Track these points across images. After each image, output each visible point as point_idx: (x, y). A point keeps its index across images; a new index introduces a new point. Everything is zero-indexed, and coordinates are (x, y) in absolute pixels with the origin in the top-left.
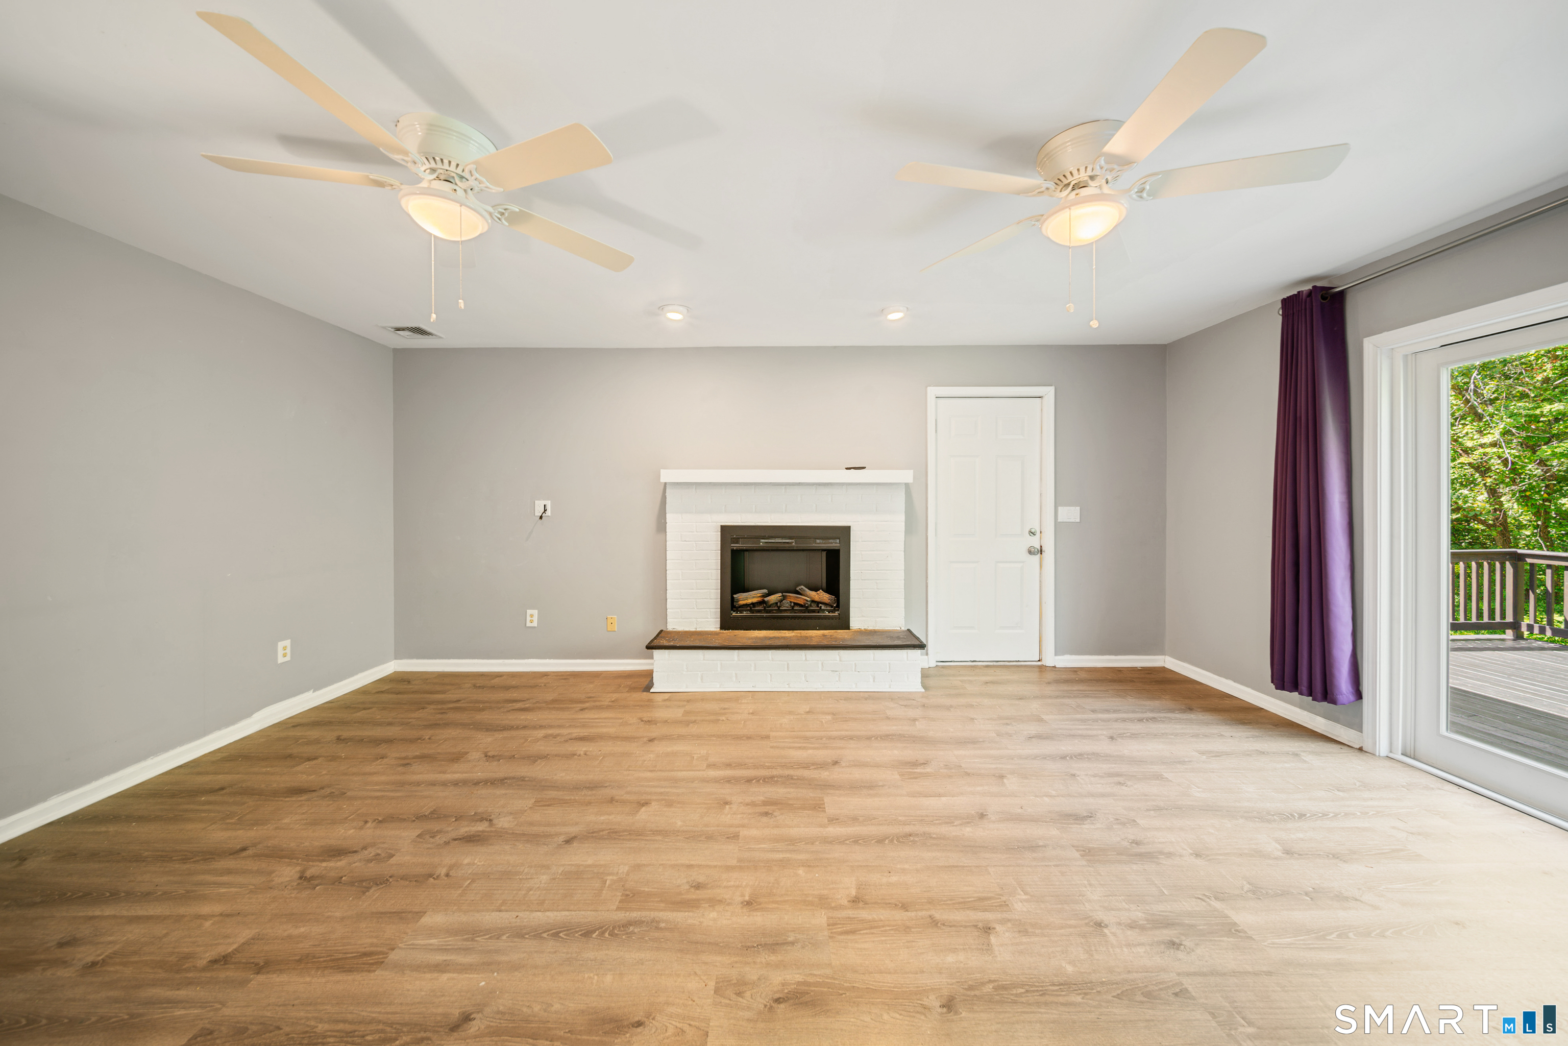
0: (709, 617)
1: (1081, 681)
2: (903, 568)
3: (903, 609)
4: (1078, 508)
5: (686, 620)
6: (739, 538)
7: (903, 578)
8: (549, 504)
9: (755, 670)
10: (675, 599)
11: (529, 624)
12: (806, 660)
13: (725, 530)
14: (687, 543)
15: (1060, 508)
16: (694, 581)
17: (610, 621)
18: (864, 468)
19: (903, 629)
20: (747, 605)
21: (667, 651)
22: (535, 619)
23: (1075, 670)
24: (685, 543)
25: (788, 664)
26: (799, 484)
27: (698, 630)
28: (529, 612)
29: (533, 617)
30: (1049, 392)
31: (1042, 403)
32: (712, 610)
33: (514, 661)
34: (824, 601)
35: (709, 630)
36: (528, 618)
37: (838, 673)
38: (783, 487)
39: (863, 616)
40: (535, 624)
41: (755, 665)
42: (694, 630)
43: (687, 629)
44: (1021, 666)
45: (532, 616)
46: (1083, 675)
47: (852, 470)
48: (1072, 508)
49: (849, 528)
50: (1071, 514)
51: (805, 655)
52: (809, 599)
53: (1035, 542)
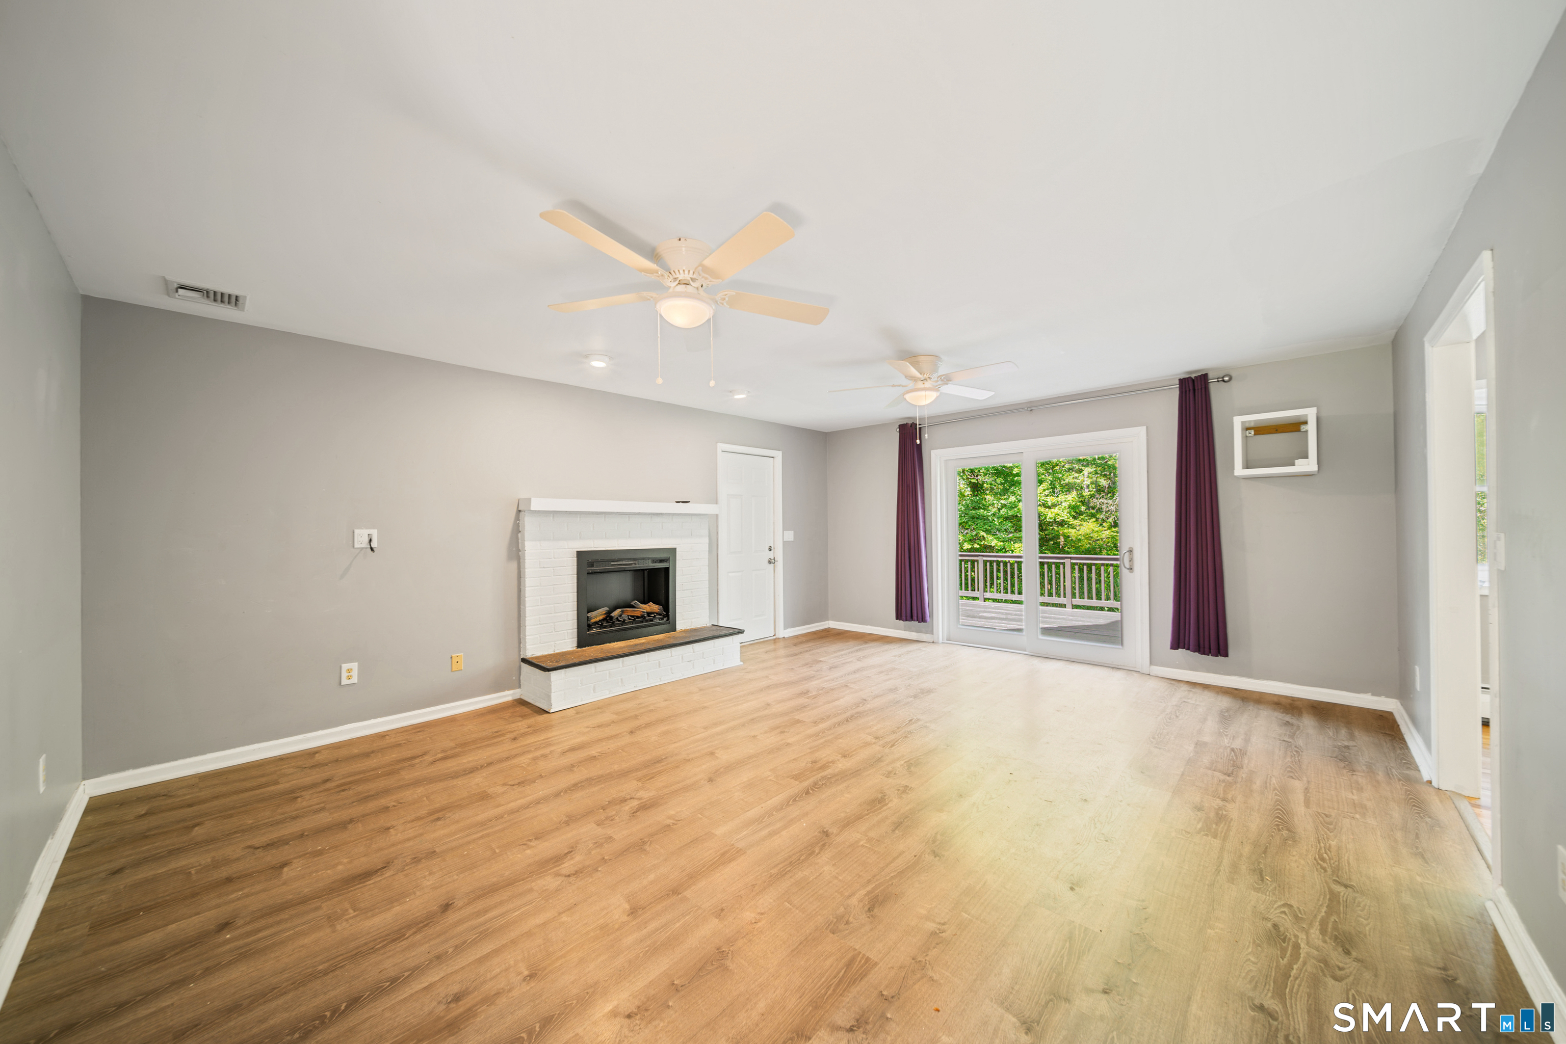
0: (566, 638)
1: (807, 641)
2: (707, 578)
3: (708, 610)
4: (793, 532)
5: (544, 644)
6: (594, 562)
7: (708, 586)
8: (375, 533)
9: (636, 673)
10: (534, 625)
11: (345, 681)
12: (672, 656)
13: (580, 555)
14: (545, 569)
15: (784, 532)
16: (552, 605)
17: (455, 660)
18: (689, 502)
19: (708, 625)
20: (596, 623)
21: (563, 671)
22: (355, 674)
23: (797, 637)
24: (543, 569)
25: (659, 662)
26: (639, 514)
27: (556, 652)
28: (345, 667)
29: (351, 672)
30: (778, 455)
31: (774, 461)
32: (569, 631)
33: (321, 732)
34: (654, 611)
35: (566, 650)
36: (344, 674)
37: (692, 662)
38: (627, 516)
39: (683, 619)
40: (355, 680)
41: (636, 668)
42: (552, 653)
43: (545, 653)
44: (767, 641)
45: (349, 671)
46: (804, 639)
47: (681, 503)
48: (790, 532)
49: (675, 549)
50: (790, 536)
51: (671, 653)
52: (645, 611)
53: (771, 555)
